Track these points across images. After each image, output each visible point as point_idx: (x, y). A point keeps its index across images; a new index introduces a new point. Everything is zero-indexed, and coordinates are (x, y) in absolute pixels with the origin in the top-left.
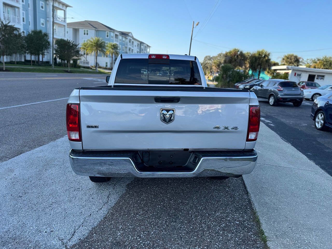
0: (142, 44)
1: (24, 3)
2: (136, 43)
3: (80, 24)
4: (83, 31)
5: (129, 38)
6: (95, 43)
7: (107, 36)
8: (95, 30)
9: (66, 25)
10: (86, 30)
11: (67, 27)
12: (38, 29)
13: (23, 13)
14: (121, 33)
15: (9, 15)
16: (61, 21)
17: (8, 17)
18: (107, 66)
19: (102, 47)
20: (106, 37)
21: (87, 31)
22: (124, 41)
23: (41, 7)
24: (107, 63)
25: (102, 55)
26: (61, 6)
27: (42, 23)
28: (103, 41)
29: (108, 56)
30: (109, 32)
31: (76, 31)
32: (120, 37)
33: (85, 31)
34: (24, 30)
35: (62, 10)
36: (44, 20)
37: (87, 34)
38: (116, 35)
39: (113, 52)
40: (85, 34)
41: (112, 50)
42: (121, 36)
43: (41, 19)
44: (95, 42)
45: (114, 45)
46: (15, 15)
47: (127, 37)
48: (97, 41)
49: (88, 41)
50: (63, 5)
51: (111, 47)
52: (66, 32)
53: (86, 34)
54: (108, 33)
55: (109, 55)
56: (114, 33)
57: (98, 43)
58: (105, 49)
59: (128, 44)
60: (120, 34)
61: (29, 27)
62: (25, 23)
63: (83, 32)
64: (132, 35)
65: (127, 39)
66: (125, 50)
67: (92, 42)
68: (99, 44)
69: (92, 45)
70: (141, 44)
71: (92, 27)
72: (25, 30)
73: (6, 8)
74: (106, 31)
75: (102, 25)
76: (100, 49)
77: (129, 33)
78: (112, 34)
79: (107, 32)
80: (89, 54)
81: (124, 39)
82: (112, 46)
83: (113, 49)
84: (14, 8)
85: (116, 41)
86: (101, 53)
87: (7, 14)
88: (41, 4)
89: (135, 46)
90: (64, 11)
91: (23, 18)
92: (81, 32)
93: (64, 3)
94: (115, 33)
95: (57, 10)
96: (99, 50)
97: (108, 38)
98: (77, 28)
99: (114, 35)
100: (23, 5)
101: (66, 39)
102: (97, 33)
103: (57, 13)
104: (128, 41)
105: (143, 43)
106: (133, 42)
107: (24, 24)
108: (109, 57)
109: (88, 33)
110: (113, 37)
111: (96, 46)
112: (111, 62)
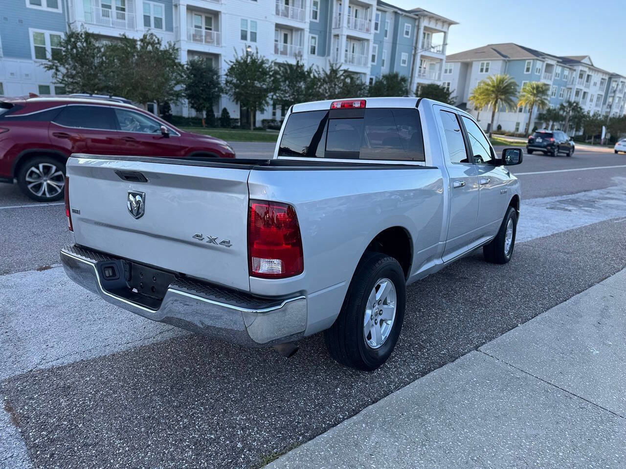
0: (613, 79)
1: (378, 32)
2: (596, 78)
3: (476, 53)
4: (480, 65)
5: (581, 68)
6: (494, 87)
7: (528, 70)
8: (504, 60)
9: (444, 58)
10: (485, 62)
11: (446, 62)
12: (395, 71)
13: (374, 48)
14: (561, 60)
15: (354, 54)
16: (436, 53)
17: (351, 58)
18: (517, 129)
19: (508, 93)
20: (525, 73)
21: (488, 64)
22: (566, 77)
23: (405, 32)
24: (518, 124)
25: (507, 108)
26: (439, 27)
27: (403, 60)
28: (512, 81)
29: (523, 110)
30: (532, 61)
31: (466, 67)
32: (558, 69)
33: (483, 64)
34: (371, 75)
35: (442, 31)
36: (407, 54)
37: (487, 70)
38: (549, 66)
39: (535, 101)
40: (482, 70)
41: (532, 98)
42: (560, 66)
43: (403, 53)
44: (495, 84)
45: (538, 87)
46: (363, 53)
47: (575, 68)
48: (498, 82)
49: (482, 84)
50: (444, 23)
51: (531, 92)
52: (443, 71)
53: (484, 70)
54: (529, 63)
55: (525, 107)
56: (543, 61)
57: (501, 85)
58: (514, 96)
59: (574, 83)
60: (558, 62)
61: (380, 69)
62: (375, 64)
63: (480, 67)
64: (591, 62)
65: (575, 70)
66: (565, 95)
67: (488, 85)
68: (502, 87)
69: (487, 90)
70: (610, 78)
71: (498, 55)
72: (373, 75)
73: (350, 42)
74: (525, 60)
75: (520, 49)
76: (503, 97)
77: (584, 57)
78: (539, 65)
79: (527, 61)
80: (479, 108)
81: (566, 72)
82: (533, 88)
83: (534, 95)
84: (362, 42)
85: (545, 78)
86: (505, 105)
87: (351, 53)
88: (405, 27)
89: (595, 84)
90: (445, 33)
91: (373, 56)
92: (476, 67)
93: (445, 20)
94: (546, 62)
95: (433, 33)
96: (501, 99)
97: (530, 72)
98: (469, 60)
99: (542, 66)
100: (375, 34)
101: (440, 83)
102: (507, 66)
103: (431, 40)
104: (576, 74)
105: (618, 76)
106: (588, 76)
107: (372, 65)
108: (524, 112)
109: (490, 67)
110: (539, 71)
111: (496, 92)
112: (527, 122)
